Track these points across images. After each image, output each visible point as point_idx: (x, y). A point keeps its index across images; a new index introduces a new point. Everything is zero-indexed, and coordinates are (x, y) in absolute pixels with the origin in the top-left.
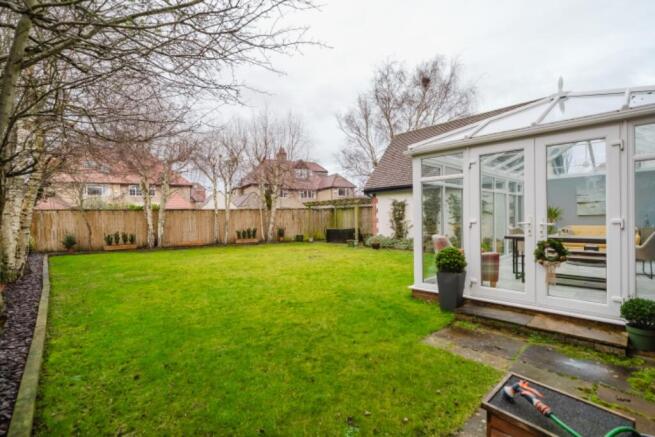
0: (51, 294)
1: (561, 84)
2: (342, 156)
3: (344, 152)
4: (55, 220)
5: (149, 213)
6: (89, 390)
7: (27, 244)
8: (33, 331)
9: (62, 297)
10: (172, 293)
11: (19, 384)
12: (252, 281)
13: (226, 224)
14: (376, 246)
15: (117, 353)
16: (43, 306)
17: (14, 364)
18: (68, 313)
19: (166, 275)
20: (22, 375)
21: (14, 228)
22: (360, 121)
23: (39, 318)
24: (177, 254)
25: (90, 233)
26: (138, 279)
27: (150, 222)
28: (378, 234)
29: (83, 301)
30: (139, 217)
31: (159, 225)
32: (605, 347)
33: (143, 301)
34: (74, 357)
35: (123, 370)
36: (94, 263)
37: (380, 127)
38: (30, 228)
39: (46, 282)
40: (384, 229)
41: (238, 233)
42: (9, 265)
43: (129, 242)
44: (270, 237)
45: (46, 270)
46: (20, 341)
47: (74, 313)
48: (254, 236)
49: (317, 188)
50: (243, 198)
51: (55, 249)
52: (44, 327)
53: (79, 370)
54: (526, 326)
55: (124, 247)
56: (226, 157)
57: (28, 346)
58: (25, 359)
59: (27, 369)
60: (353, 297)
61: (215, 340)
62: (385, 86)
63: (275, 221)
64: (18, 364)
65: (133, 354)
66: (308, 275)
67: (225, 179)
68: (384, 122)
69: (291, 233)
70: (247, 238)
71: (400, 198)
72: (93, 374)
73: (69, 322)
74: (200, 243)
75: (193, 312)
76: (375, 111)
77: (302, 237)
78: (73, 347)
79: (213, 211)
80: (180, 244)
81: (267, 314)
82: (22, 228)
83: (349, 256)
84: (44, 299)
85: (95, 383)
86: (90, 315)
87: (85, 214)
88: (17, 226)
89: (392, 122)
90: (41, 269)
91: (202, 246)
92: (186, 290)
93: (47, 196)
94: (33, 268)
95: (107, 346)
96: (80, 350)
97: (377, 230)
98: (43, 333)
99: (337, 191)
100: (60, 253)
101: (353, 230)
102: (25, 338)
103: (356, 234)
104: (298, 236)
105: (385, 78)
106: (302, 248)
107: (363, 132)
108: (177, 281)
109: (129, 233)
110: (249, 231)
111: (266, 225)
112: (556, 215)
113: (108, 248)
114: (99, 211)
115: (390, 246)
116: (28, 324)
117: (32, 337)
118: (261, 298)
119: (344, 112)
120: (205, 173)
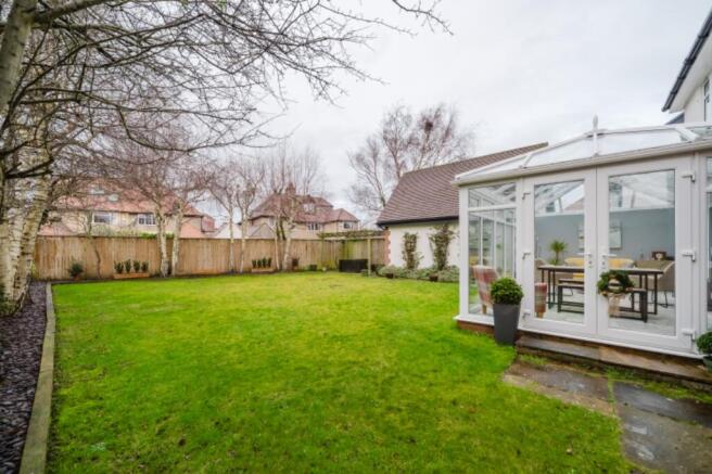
0: (58, 329)
1: (596, 122)
2: (351, 192)
3: (353, 188)
4: (60, 247)
5: (163, 240)
6: (119, 466)
7: (28, 272)
8: (37, 377)
9: (70, 332)
10: (199, 325)
11: (18, 463)
12: (284, 312)
13: (242, 253)
14: (390, 276)
15: (149, 405)
16: (49, 344)
17: (11, 429)
18: (78, 352)
19: (188, 306)
20: (23, 447)
21: (12, 254)
22: (369, 159)
23: (43, 359)
24: (194, 283)
25: (99, 261)
26: (157, 310)
27: (164, 250)
28: (390, 265)
29: (97, 337)
30: (151, 244)
31: (174, 253)
32: (692, 383)
33: (167, 336)
34: (93, 414)
35: (161, 431)
36: (104, 292)
37: (387, 166)
38: (32, 254)
39: (51, 314)
40: (396, 260)
41: (254, 263)
42: (5, 296)
43: (140, 271)
44: (285, 266)
45: (49, 301)
46: (19, 392)
47: (87, 352)
48: (269, 265)
49: (323, 221)
50: (254, 229)
51: (59, 277)
52: (51, 372)
53: (103, 434)
54: (600, 361)
55: (136, 275)
56: (243, 188)
57: (31, 400)
58: (27, 420)
59: (30, 438)
60: (397, 329)
61: (267, 384)
62: (393, 128)
63: (289, 252)
64: (17, 429)
65: (170, 406)
66: (338, 305)
67: (242, 209)
68: (392, 162)
69: (304, 263)
70: (262, 267)
71: (412, 231)
72: (122, 439)
73: (81, 364)
74: (215, 272)
75: (229, 348)
76: (384, 150)
77: (316, 266)
78: (91, 398)
79: (229, 240)
80: (194, 272)
81: (315, 350)
82: (23, 254)
83: (369, 285)
84: (49, 334)
85: (126, 453)
86: (107, 354)
87: (94, 241)
88: (16, 252)
89: (400, 162)
90: (44, 300)
91: (218, 275)
92: (214, 323)
93: (52, 221)
94: (35, 298)
95: (134, 396)
96: (100, 403)
97: (389, 261)
98: (50, 381)
99: (342, 224)
100: (64, 281)
101: (366, 261)
102: (26, 389)
103: (369, 264)
104: (311, 266)
105: (394, 119)
106: (318, 277)
107: (372, 169)
108: (201, 312)
109: (141, 261)
110: (264, 260)
111: (281, 255)
112: (562, 248)
113: (117, 276)
114: (109, 238)
115: (403, 276)
116: (28, 369)
117: (35, 386)
118: (300, 331)
119: (355, 150)
120: (221, 202)
